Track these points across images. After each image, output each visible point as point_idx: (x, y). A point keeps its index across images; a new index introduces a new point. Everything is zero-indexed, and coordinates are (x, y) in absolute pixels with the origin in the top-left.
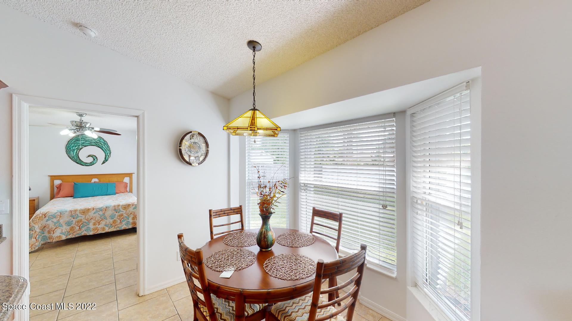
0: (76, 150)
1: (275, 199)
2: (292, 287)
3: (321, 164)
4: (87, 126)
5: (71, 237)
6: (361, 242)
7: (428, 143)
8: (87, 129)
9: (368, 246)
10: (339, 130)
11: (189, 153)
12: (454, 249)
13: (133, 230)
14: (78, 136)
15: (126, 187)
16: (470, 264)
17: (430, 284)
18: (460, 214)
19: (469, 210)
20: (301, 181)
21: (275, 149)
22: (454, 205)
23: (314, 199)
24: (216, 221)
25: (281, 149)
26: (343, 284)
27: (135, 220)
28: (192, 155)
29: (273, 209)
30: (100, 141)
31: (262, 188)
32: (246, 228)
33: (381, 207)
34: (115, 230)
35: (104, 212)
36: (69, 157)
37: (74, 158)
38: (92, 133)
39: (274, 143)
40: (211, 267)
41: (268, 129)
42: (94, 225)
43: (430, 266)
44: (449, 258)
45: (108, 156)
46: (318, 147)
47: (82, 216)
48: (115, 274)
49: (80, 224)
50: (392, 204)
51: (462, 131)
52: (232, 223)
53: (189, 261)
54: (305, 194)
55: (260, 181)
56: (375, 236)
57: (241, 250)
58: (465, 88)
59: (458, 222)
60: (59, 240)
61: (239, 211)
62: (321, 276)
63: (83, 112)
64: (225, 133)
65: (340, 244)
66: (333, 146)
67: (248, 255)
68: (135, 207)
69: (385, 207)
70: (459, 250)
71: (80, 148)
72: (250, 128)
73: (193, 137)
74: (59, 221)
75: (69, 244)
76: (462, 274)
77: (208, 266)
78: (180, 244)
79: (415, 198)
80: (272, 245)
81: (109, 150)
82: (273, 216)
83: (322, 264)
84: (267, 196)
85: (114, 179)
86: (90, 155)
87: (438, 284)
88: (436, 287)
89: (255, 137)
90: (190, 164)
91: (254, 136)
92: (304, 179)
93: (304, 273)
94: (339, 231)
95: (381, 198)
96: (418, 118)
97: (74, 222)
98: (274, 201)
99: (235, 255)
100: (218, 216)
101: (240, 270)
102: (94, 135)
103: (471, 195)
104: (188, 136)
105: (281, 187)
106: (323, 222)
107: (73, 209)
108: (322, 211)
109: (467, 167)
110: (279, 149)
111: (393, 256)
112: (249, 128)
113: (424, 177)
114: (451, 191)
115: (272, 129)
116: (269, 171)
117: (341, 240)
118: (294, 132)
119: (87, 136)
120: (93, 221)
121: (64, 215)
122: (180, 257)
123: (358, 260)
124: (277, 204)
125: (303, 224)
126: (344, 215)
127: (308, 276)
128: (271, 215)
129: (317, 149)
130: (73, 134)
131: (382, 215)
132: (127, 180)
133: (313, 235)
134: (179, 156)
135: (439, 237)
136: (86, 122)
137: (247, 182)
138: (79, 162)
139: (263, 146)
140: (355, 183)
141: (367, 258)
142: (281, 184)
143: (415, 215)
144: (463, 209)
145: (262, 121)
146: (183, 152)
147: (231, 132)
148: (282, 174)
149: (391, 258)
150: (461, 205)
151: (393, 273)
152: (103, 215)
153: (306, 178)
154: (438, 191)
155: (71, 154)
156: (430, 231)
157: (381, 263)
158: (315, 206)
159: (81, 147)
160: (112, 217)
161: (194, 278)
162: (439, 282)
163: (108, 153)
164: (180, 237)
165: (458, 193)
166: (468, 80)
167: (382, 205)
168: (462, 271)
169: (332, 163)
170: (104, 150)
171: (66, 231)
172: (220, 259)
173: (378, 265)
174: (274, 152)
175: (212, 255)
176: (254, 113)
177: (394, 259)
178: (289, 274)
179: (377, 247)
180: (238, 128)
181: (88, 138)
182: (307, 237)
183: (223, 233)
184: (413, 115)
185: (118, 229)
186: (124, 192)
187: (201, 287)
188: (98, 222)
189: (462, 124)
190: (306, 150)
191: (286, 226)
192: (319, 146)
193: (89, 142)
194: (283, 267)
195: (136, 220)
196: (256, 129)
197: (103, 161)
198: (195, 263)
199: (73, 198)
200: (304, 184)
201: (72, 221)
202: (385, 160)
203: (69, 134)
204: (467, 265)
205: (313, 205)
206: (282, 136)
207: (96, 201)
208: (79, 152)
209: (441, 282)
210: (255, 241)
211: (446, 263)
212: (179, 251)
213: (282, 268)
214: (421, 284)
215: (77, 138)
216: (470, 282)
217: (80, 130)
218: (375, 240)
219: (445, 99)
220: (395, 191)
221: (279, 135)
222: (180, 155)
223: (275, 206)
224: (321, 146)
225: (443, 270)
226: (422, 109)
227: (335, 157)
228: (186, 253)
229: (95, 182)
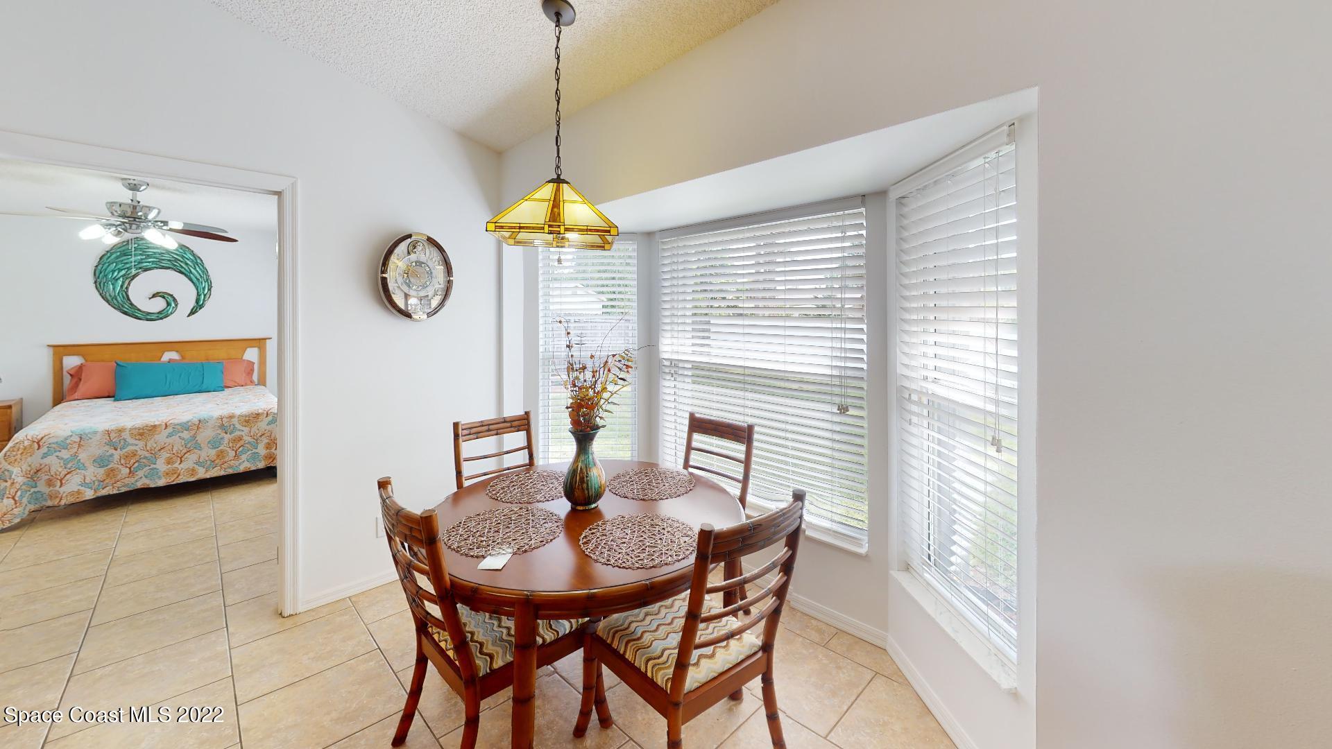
0: (121, 279)
1: (606, 395)
2: (643, 582)
3: (706, 314)
4: (151, 217)
5: (107, 494)
6: (795, 486)
7: (932, 266)
8: (150, 224)
9: (809, 492)
10: (748, 235)
11: (405, 289)
12: (985, 494)
13: (268, 473)
14: (128, 244)
15: (250, 372)
16: (1016, 523)
17: (937, 564)
18: (997, 422)
19: (1013, 413)
20: (664, 353)
21: (606, 279)
22: (985, 403)
23: (693, 395)
24: (470, 448)
25: (620, 279)
26: (756, 571)
27: (273, 450)
28: (412, 293)
29: (601, 418)
30: (183, 257)
31: (577, 370)
32: (540, 461)
33: (835, 410)
34: (222, 473)
35: (193, 432)
36: (103, 297)
37: (116, 299)
38: (164, 235)
39: (602, 264)
40: (458, 547)
41: (590, 230)
42: (169, 463)
43: (936, 528)
44: (974, 511)
45: (205, 295)
46: (702, 275)
47: (137, 442)
48: (222, 571)
49: (132, 461)
50: (858, 402)
51: (1000, 240)
52: (508, 452)
53: (406, 538)
54: (672, 384)
55: (572, 356)
56: (821, 472)
57: (527, 511)
58: (1005, 139)
59: (993, 438)
60: (78, 500)
61: (523, 423)
62: (708, 557)
63: (139, 178)
64: (490, 239)
65: (750, 490)
66: (735, 272)
67: (544, 521)
68: (274, 418)
69: (843, 410)
70: (994, 496)
71: (130, 276)
72: (550, 226)
73: (415, 248)
74: (75, 455)
75: (103, 510)
76: (1001, 543)
77: (449, 547)
78: (384, 501)
79: (906, 391)
80: (598, 496)
81: (208, 280)
82: (600, 433)
83: (710, 532)
84: (587, 389)
85: (221, 353)
86: (158, 293)
87: (952, 564)
88: (949, 569)
89: (561, 249)
90: (408, 316)
91: (558, 247)
92: (670, 350)
93: (670, 553)
94: (747, 463)
95: (837, 390)
96: (913, 209)
97: (116, 457)
98: (602, 401)
99: (513, 522)
100: (475, 437)
101: (526, 551)
102: (168, 242)
103: (1018, 381)
104: (403, 247)
105: (619, 368)
106: (711, 445)
107: (113, 427)
108: (710, 420)
109: (1010, 322)
110: (614, 278)
111: (860, 513)
112: (546, 227)
113: (925, 343)
114: (979, 374)
115: (598, 231)
116: (592, 331)
117: (751, 481)
118: (649, 238)
119: (151, 243)
120: (165, 455)
121: (90, 441)
122: (384, 530)
123: (786, 523)
124: (609, 407)
125: (668, 451)
126: (756, 429)
127: (680, 558)
128: (597, 433)
129: (699, 281)
130: (115, 237)
131: (838, 428)
132: (251, 354)
133: (691, 474)
134: (381, 296)
135: (954, 471)
136: (147, 207)
137: (541, 357)
138: (130, 310)
139: (578, 272)
140: (781, 358)
141: (806, 517)
142: (620, 361)
143: (906, 426)
144: (1003, 411)
145: (577, 211)
146: (391, 285)
147: (504, 238)
148: (620, 338)
149: (856, 516)
150: (997, 403)
151: (861, 546)
152: (191, 441)
153: (675, 348)
154: (953, 373)
155: (109, 289)
156: (937, 459)
157: (835, 527)
158: (695, 409)
159: (134, 271)
160: (214, 443)
161: (417, 574)
162: (953, 559)
163: (205, 287)
164: (383, 485)
165: (991, 378)
166: (1013, 120)
167: (839, 406)
168: (1001, 536)
169: (731, 312)
170: (195, 280)
171: (95, 479)
172: (478, 531)
173: (830, 530)
174: (603, 286)
175: (460, 523)
176: (558, 190)
177: (864, 517)
178: (636, 557)
179: (827, 495)
180: (520, 228)
181: (154, 248)
182: (678, 478)
183: (485, 474)
184: (901, 201)
185: (230, 471)
186: (246, 385)
187: (433, 592)
188: (179, 455)
189: (1000, 224)
190: (675, 282)
191: (630, 455)
192: (703, 272)
193: (154, 258)
194: (624, 543)
195: (276, 449)
196: (562, 231)
197: (192, 307)
198: (420, 542)
199: (114, 401)
200: (671, 360)
201: (112, 455)
202: (844, 305)
203: (102, 236)
204: (1009, 525)
205: (690, 409)
206: (622, 247)
207: (175, 407)
208: (129, 284)
209: (959, 560)
210: (561, 489)
211: (968, 523)
212: (380, 515)
213: (623, 545)
214: (918, 564)
215: (123, 248)
216: (1016, 557)
217: (130, 228)
218: (824, 480)
219: (965, 165)
220: (864, 374)
221: (615, 246)
222: (383, 293)
223: (606, 411)
224: (708, 272)
225: (961, 535)
226: (920, 187)
227: (738, 298)
228: (399, 522)
229: (170, 361)
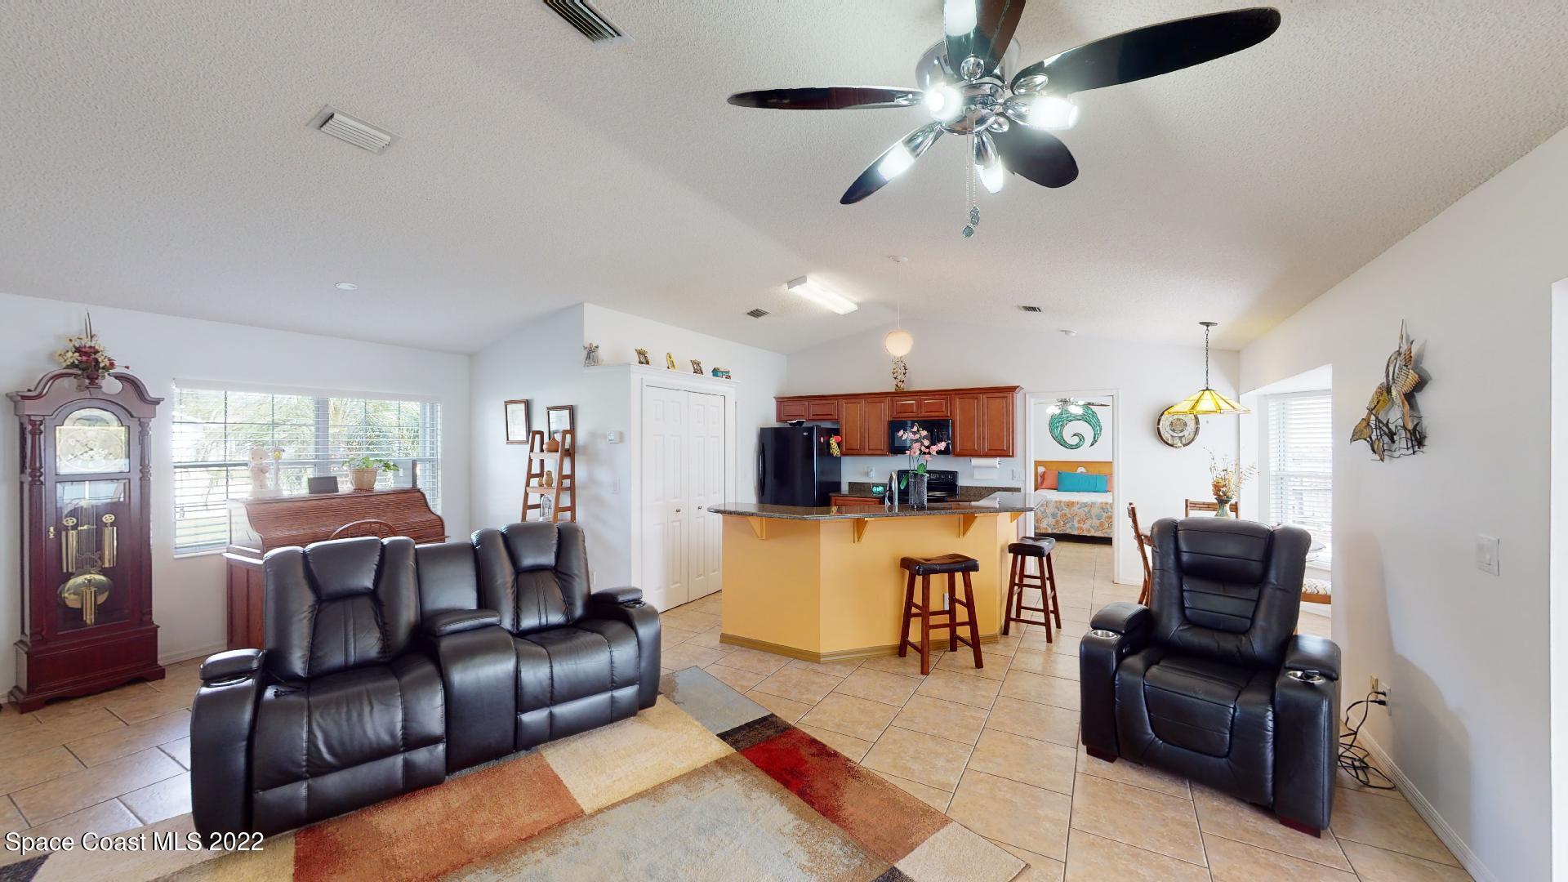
0: (1059, 428)
4: (1071, 400)
11: (1171, 433)
14: (1062, 413)
28: (1175, 435)
30: (1087, 415)
36: (1052, 437)
37: (1058, 438)
42: (1079, 523)
45: (1098, 434)
49: (1065, 518)
71: (1063, 426)
74: (1045, 510)
81: (1099, 426)
85: (1104, 469)
86: (1076, 434)
90: (1173, 446)
102: (1078, 411)
107: (1056, 502)
119: (1071, 411)
120: (1077, 518)
121: (1049, 509)
130: (1057, 410)
134: (1157, 434)
136: (1069, 396)
138: (1062, 443)
146: (1163, 433)
152: (1088, 513)
155: (1055, 433)
160: (1099, 517)
163: (1098, 430)
170: (1093, 426)
171: (1051, 524)
185: (1106, 535)
188: (1083, 520)
193: (1073, 417)
197: (1091, 442)
199: (1057, 490)
201: (1058, 513)
203: (1053, 410)
208: (1063, 430)
217: (1063, 405)
222: (1159, 436)
229: (1082, 472)
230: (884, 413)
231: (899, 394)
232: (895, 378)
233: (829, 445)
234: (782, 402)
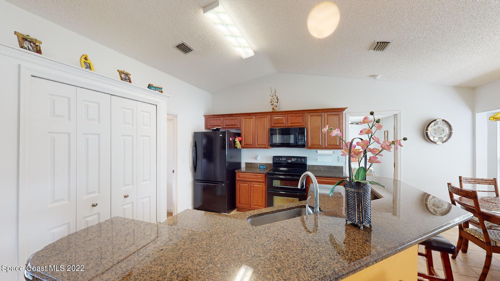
11: (434, 135)
61: (493, 182)
73: (437, 123)
90: (435, 143)
100: (469, 182)
104: (433, 123)
198: (471, 197)
222: (426, 137)
230: (266, 123)
231: (274, 113)
232: (272, 105)
233: (235, 142)
234: (208, 118)
